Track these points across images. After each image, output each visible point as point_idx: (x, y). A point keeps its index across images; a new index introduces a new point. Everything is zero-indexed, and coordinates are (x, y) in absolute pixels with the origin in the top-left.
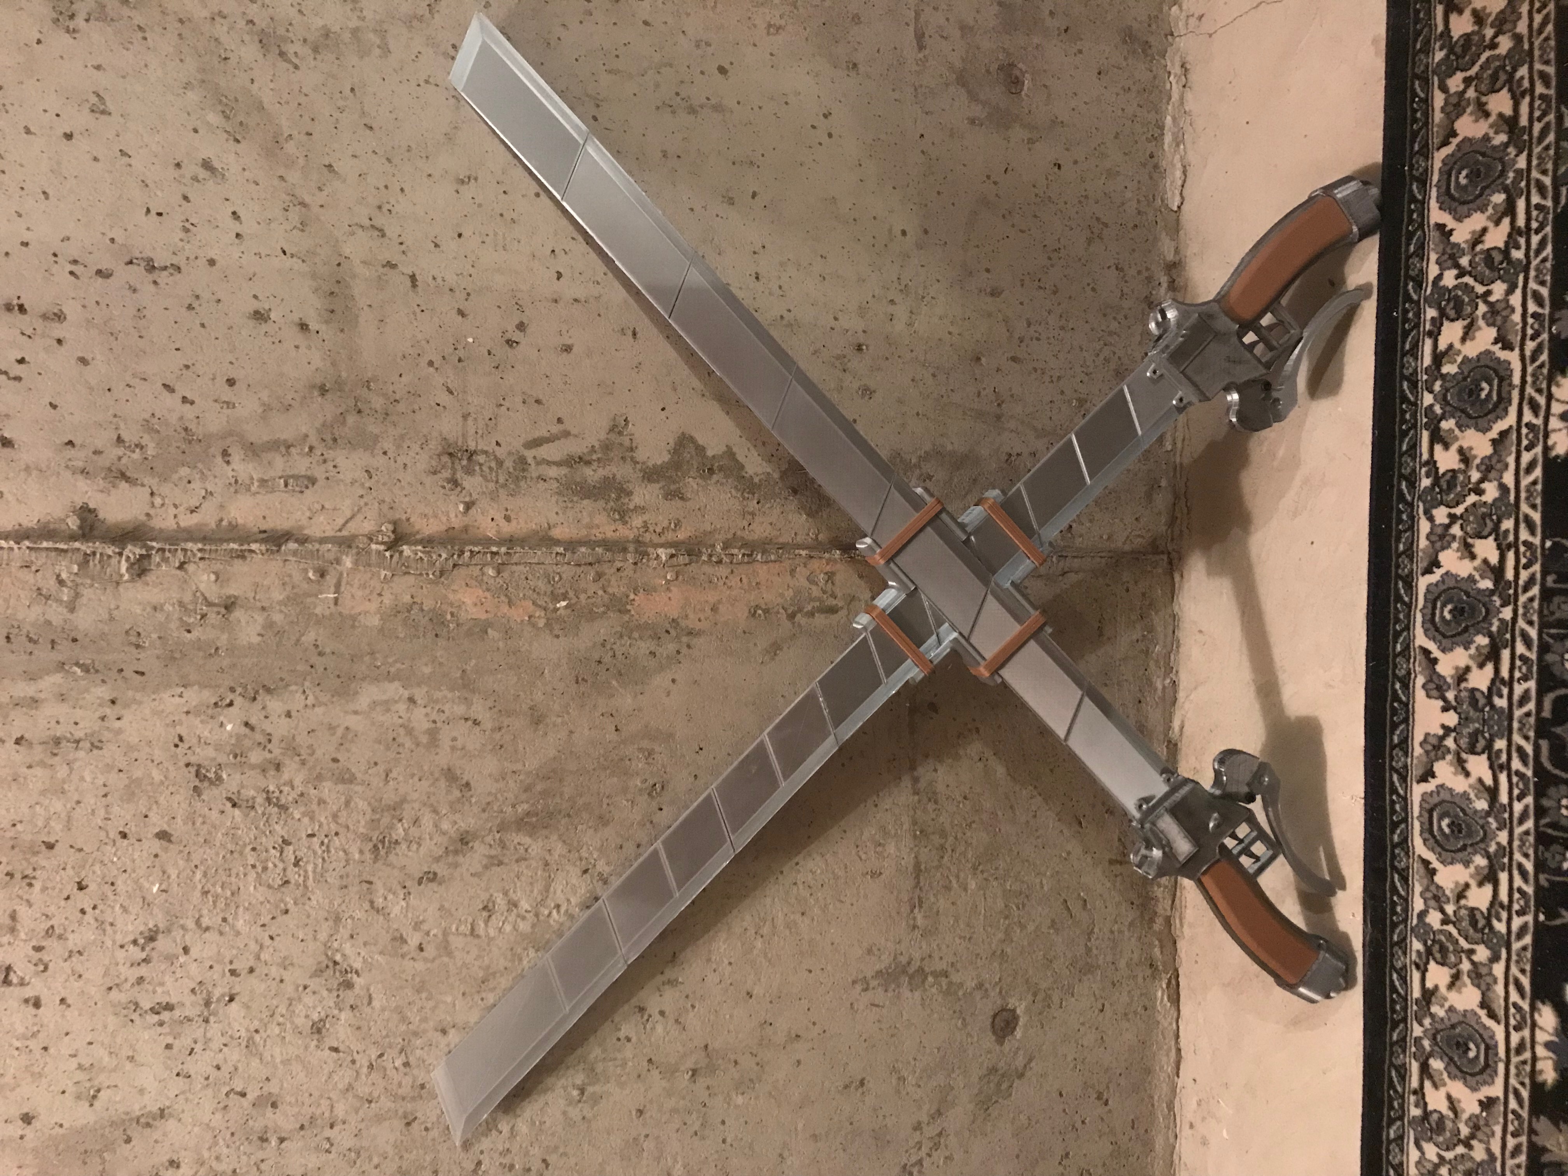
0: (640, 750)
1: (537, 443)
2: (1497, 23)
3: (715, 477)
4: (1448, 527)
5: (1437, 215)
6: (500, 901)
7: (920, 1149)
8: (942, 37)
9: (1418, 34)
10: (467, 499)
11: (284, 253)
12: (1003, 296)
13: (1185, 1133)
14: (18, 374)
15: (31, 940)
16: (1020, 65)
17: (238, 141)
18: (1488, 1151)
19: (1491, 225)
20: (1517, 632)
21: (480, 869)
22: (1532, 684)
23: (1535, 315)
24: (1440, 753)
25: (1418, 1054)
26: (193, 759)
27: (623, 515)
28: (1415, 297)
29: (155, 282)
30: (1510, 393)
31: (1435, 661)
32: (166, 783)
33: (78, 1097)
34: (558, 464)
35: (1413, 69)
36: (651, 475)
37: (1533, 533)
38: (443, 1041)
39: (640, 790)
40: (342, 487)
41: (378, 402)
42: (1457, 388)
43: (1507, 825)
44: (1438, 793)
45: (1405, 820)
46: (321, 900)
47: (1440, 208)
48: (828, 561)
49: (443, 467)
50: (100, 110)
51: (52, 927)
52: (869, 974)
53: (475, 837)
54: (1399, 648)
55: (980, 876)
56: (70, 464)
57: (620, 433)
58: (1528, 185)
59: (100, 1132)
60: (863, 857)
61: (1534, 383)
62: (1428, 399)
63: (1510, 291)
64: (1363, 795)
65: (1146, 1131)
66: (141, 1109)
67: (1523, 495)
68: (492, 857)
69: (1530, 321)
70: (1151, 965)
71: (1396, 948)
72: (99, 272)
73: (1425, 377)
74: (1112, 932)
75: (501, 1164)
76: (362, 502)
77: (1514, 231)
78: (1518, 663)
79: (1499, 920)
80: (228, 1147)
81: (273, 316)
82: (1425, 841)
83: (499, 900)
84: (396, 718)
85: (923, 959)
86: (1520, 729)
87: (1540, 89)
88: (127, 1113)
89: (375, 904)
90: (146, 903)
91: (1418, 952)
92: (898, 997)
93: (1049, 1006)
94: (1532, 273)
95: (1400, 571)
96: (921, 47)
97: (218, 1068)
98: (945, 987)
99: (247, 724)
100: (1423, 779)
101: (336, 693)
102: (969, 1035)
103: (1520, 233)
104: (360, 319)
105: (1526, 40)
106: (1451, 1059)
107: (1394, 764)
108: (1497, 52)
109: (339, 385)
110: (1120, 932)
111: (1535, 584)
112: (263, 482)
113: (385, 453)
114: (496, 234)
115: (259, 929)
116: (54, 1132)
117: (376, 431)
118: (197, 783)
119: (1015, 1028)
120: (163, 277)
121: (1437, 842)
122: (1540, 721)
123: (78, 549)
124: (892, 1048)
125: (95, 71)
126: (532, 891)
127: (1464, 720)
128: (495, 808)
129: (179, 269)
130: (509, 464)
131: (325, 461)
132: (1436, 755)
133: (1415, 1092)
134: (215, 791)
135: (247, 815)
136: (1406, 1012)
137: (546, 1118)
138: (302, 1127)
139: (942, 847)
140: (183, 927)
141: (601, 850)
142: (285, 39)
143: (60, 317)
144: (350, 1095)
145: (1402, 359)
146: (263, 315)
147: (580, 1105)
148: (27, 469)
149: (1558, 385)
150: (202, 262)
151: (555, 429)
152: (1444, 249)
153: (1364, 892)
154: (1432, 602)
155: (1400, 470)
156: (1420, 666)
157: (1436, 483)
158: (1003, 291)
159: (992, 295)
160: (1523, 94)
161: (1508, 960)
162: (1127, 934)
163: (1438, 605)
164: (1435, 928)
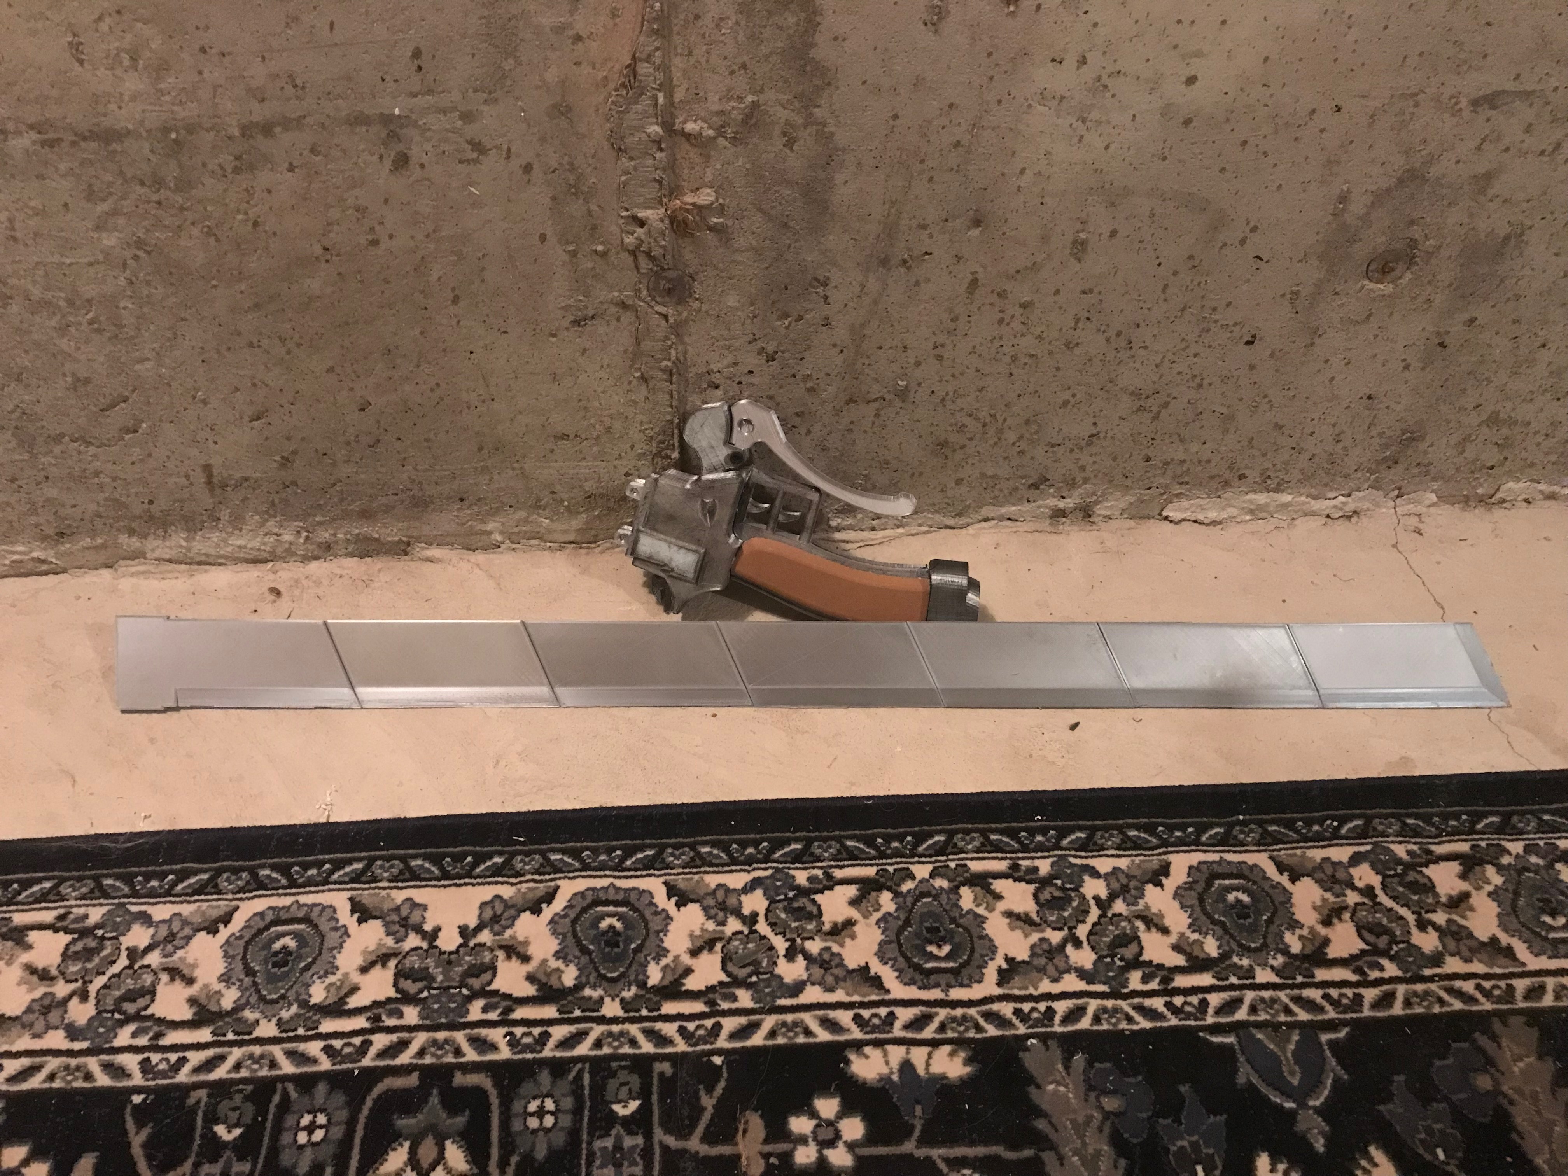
2: (1454, 928)
4: (738, 914)
5: (1181, 863)
8: (1483, 141)
9: (1427, 820)
12: (1073, 261)
16: (1408, 276)
19: (1173, 939)
20: (584, 1026)
22: (505, 1053)
23: (1050, 1011)
24: (396, 928)
28: (1065, 842)
30: (937, 985)
31: (536, 911)
35: (1380, 816)
37: (733, 1036)
42: (939, 910)
43: (286, 1034)
44: (336, 929)
45: (293, 884)
47: (1191, 868)
54: (555, 857)
58: (1232, 987)
61: (954, 1019)
62: (922, 871)
63: (1082, 974)
64: (333, 820)
67: (789, 1018)
69: (1042, 1006)
70: (62, 534)
71: (91, 884)
73: (952, 865)
74: (97, 474)
77: (1168, 973)
78: (536, 1031)
79: (134, 1035)
82: (262, 915)
86: (435, 1043)
87: (1370, 994)
91: (86, 917)
94: (1109, 1003)
95: (670, 850)
100: (356, 907)
103: (1166, 980)
105: (1437, 971)
107: (379, 863)
108: (1414, 930)
110: (101, 487)
111: (657, 1045)
121: (260, 932)
122: (450, 1069)
127: (448, 960)
132: (393, 923)
139: (160, 183)
145: (976, 831)
149: (952, 1054)
152: (1134, 877)
153: (182, 831)
154: (626, 899)
155: (816, 839)
156: (529, 889)
157: (803, 892)
158: (1079, 260)
159: (1075, 242)
160: (1359, 971)
161: (70, 1053)
162: (101, 497)
163: (620, 909)
164: (121, 938)
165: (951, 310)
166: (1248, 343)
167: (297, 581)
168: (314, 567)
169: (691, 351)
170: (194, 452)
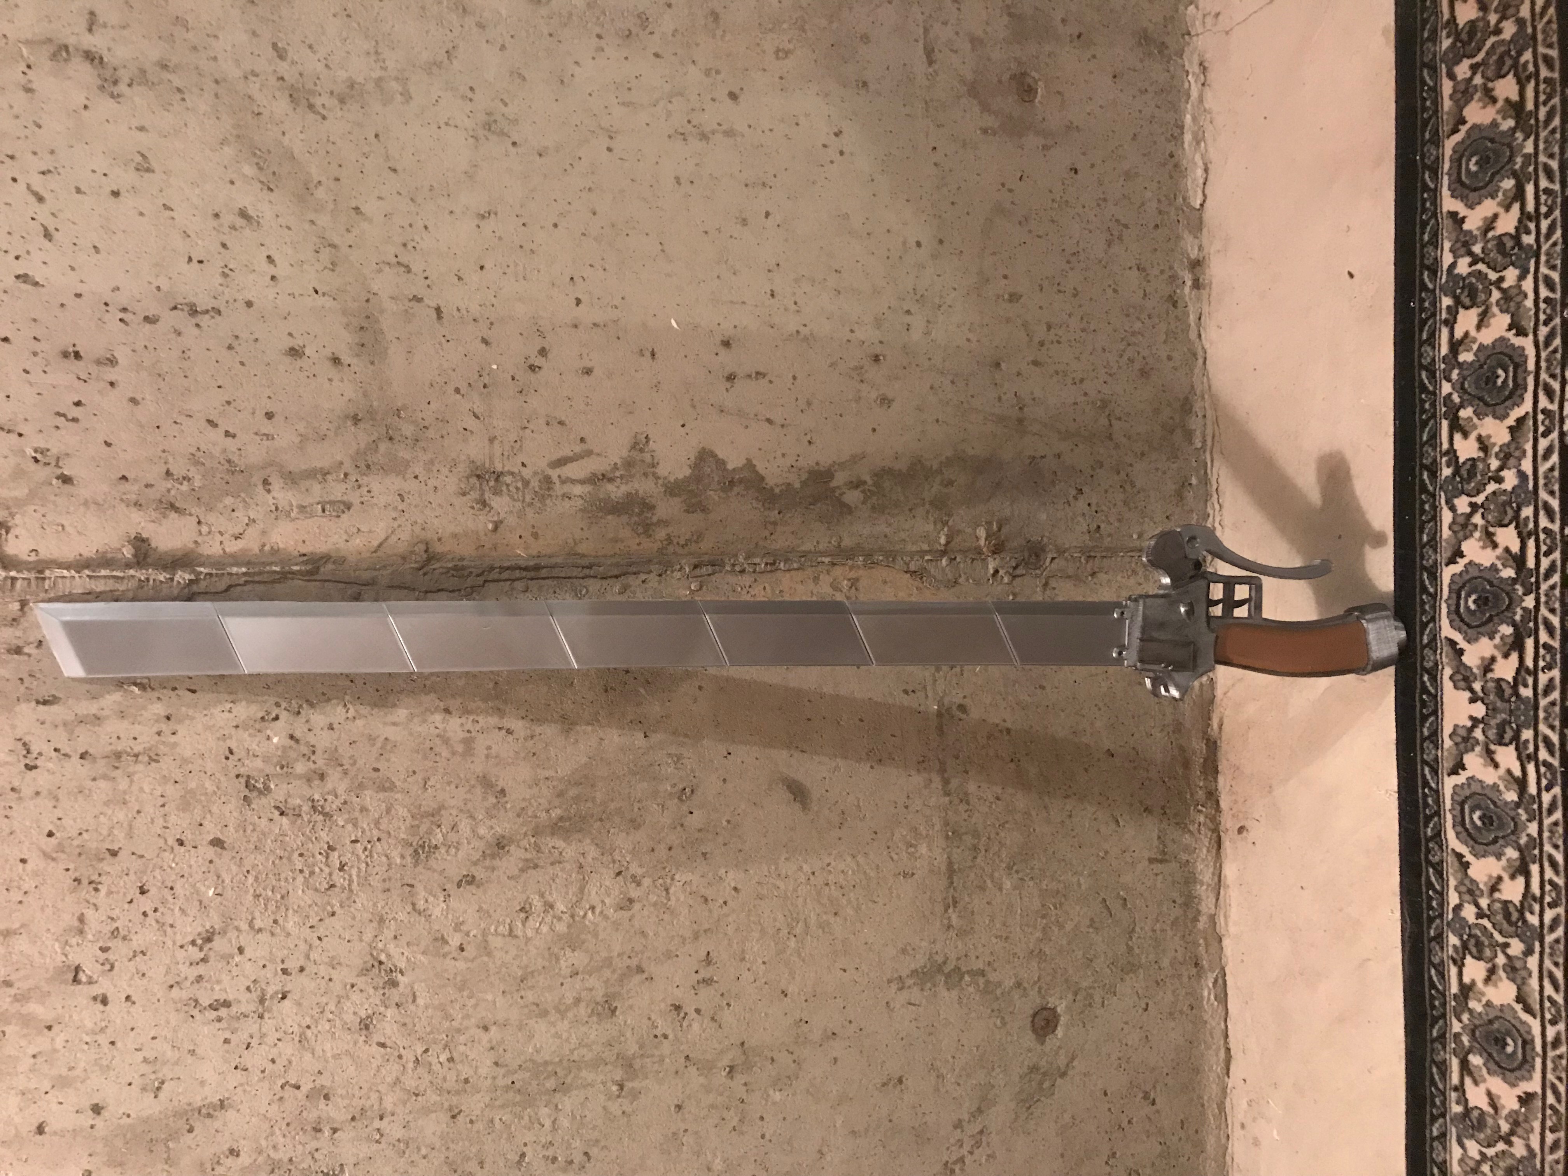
0: (669, 755)
1: (561, 462)
2: (1501, 8)
3: (736, 490)
4: (1470, 516)
5: (1449, 203)
6: (537, 903)
7: (961, 1146)
8: (952, 50)
9: (1425, 22)
10: (496, 519)
11: (317, 292)
12: (1022, 300)
13: (1237, 1133)
14: (75, 415)
15: (98, 940)
16: (1033, 74)
17: (271, 190)
18: (1528, 1147)
19: (1501, 211)
20: (1540, 620)
21: (517, 872)
22: (1556, 673)
23: (1547, 300)
24: (1469, 744)
25: (1458, 1050)
26: (242, 771)
27: (647, 529)
28: (1430, 286)
29: (197, 325)
30: (1525, 379)
31: (1461, 652)
32: (219, 793)
33: (144, 1089)
34: (582, 482)
35: (1421, 57)
36: (672, 489)
37: (1552, 520)
38: (485, 1037)
39: (670, 794)
40: (376, 511)
41: (408, 430)
42: (1474, 376)
43: (1537, 816)
44: (1469, 785)
45: (1438, 813)
46: (365, 903)
47: (1452, 196)
48: (851, 568)
49: (472, 488)
50: (144, 167)
51: (117, 928)
52: (904, 974)
53: (511, 841)
54: (1425, 640)
55: (1015, 876)
56: (124, 497)
57: (641, 450)
58: (1536, 170)
59: (165, 1121)
60: (895, 857)
61: (1548, 368)
62: (1446, 388)
63: (1522, 277)
64: (1396, 789)
65: (1197, 1132)
66: (202, 1100)
67: (1541, 482)
68: (527, 860)
69: (1542, 306)
70: (1196, 965)
71: (1433, 944)
72: (146, 319)
73: (1443, 366)
74: (1154, 931)
75: (544, 1156)
76: (396, 524)
77: (1524, 216)
78: (1542, 651)
79: (1532, 913)
80: (284, 1136)
81: (307, 351)
82: (1458, 834)
83: (535, 902)
84: (432, 729)
85: (958, 959)
86: (1546, 719)
87: (1544, 73)
88: (190, 1104)
89: (417, 907)
90: (203, 905)
91: (1454, 946)
92: (935, 995)
93: (1090, 1005)
94: (1543, 258)
95: (1424, 562)
96: (931, 62)
97: (273, 1061)
98: (982, 986)
99: (292, 737)
100: (1454, 772)
101: (375, 705)
102: (1008, 1033)
103: (1530, 219)
104: (389, 351)
105: (1529, 24)
106: (1490, 1055)
107: (1425, 756)
108: (1501, 37)
109: (371, 413)
110: (1163, 931)
111: (1555, 572)
112: (302, 508)
113: (416, 477)
114: (516, 265)
115: (308, 930)
116: (122, 1122)
117: (408, 456)
118: (247, 792)
119: (1056, 1026)
120: (205, 320)
121: (1469, 835)
123: (133, 576)
124: (930, 1047)
125: (138, 133)
126: (567, 893)
127: (1492, 710)
128: (530, 813)
129: (219, 312)
130: (535, 483)
131: (359, 487)
132: (1465, 747)
133: (1456, 1089)
134: (264, 801)
135: (293, 823)
136: (1445, 1009)
137: (587, 1113)
138: (353, 1119)
139: (975, 848)
140: (237, 929)
141: (633, 852)
142: (312, 92)
143: (112, 362)
144: (397, 1089)
145: (1420, 349)
146: (297, 351)
147: (620, 1100)
148: (86, 503)
150: (241, 305)
151: (578, 448)
152: (1457, 237)
153: (1401, 887)
154: (1456, 592)
155: (1421, 461)
156: (1447, 656)
157: (1456, 472)
158: (1021, 296)
159: (1010, 301)
160: (1528, 78)
161: (1542, 953)
162: (1170, 933)
163: (1463, 596)
164: (1470, 922)
165: (1052, 376)
166: (1076, 172)
167: (1233, 816)
168: (1223, 805)
169: (1074, 544)
170: (1140, 867)
